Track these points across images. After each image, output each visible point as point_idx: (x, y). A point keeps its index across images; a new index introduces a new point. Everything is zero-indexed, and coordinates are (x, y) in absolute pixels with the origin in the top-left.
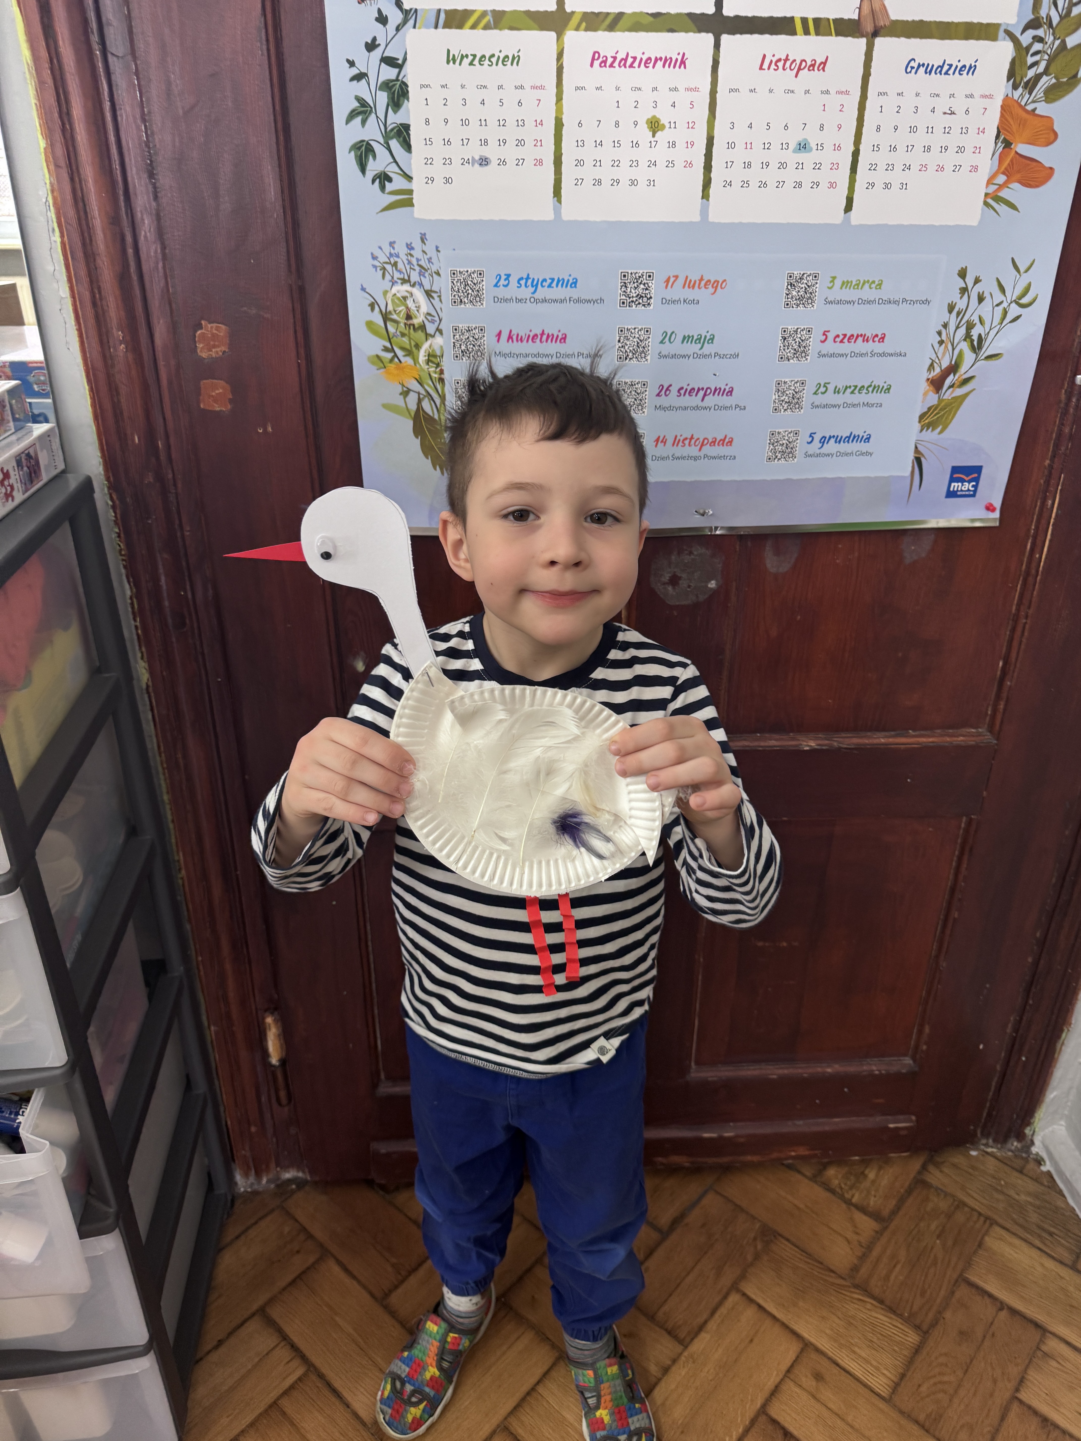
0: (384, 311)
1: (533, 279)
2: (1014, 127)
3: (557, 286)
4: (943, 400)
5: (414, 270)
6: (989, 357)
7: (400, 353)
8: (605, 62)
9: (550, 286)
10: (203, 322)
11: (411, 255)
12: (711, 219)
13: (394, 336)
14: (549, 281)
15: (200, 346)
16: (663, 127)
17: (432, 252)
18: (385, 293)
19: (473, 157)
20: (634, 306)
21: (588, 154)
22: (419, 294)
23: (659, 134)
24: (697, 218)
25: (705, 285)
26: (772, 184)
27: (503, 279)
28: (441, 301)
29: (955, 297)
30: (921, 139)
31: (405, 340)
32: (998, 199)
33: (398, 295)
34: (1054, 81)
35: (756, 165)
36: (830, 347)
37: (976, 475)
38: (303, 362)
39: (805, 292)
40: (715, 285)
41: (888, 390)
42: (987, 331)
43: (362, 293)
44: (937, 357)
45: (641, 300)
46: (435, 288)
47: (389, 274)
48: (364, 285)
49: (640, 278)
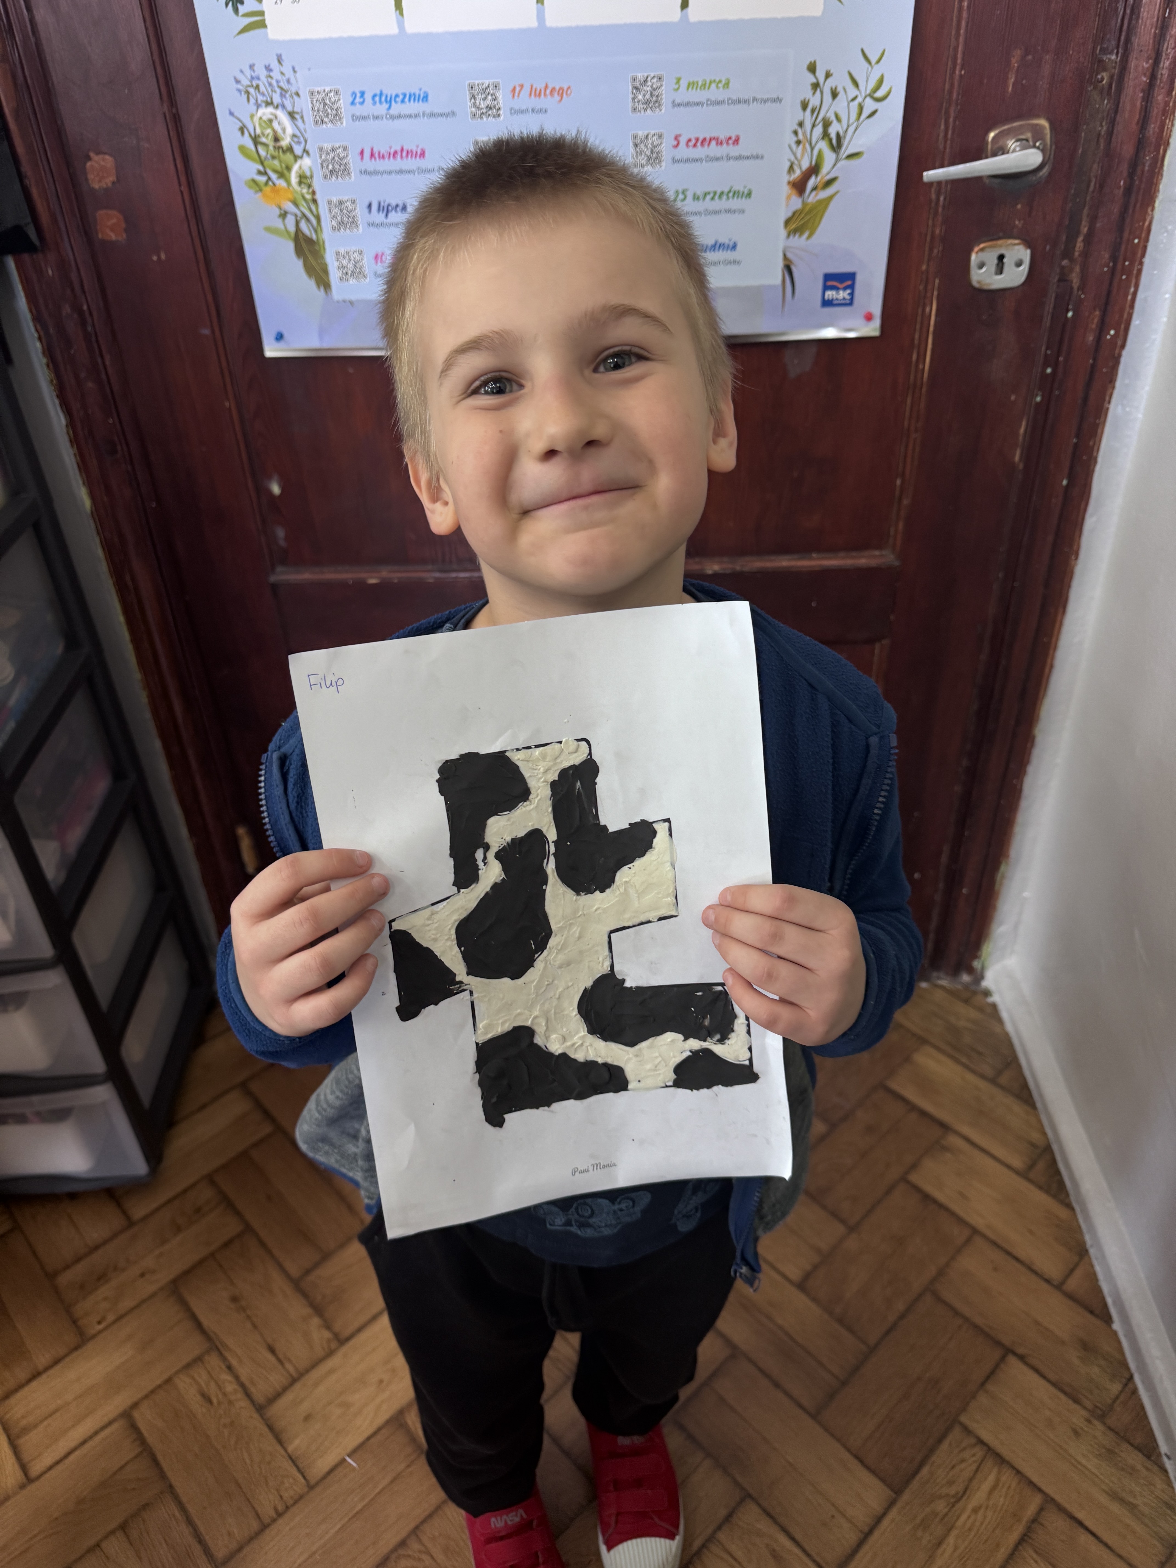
0: (253, 134)
1: (386, 97)
3: (410, 100)
4: (807, 204)
5: (275, 92)
6: (851, 157)
7: (274, 176)
9: (403, 101)
10: (91, 154)
11: (271, 77)
12: (548, 23)
13: (266, 158)
14: (401, 97)
15: (91, 176)
17: (289, 73)
18: (252, 116)
20: (485, 119)
22: (283, 116)
24: (534, 24)
25: (551, 92)
27: (359, 97)
28: (303, 121)
29: (807, 93)
31: (276, 162)
33: (265, 118)
36: (684, 152)
37: (849, 283)
38: (184, 188)
39: (652, 95)
40: (561, 92)
41: (749, 194)
42: (845, 127)
43: (232, 118)
44: (796, 158)
45: (490, 112)
46: (297, 109)
47: (253, 97)
48: (232, 110)
49: (486, 88)
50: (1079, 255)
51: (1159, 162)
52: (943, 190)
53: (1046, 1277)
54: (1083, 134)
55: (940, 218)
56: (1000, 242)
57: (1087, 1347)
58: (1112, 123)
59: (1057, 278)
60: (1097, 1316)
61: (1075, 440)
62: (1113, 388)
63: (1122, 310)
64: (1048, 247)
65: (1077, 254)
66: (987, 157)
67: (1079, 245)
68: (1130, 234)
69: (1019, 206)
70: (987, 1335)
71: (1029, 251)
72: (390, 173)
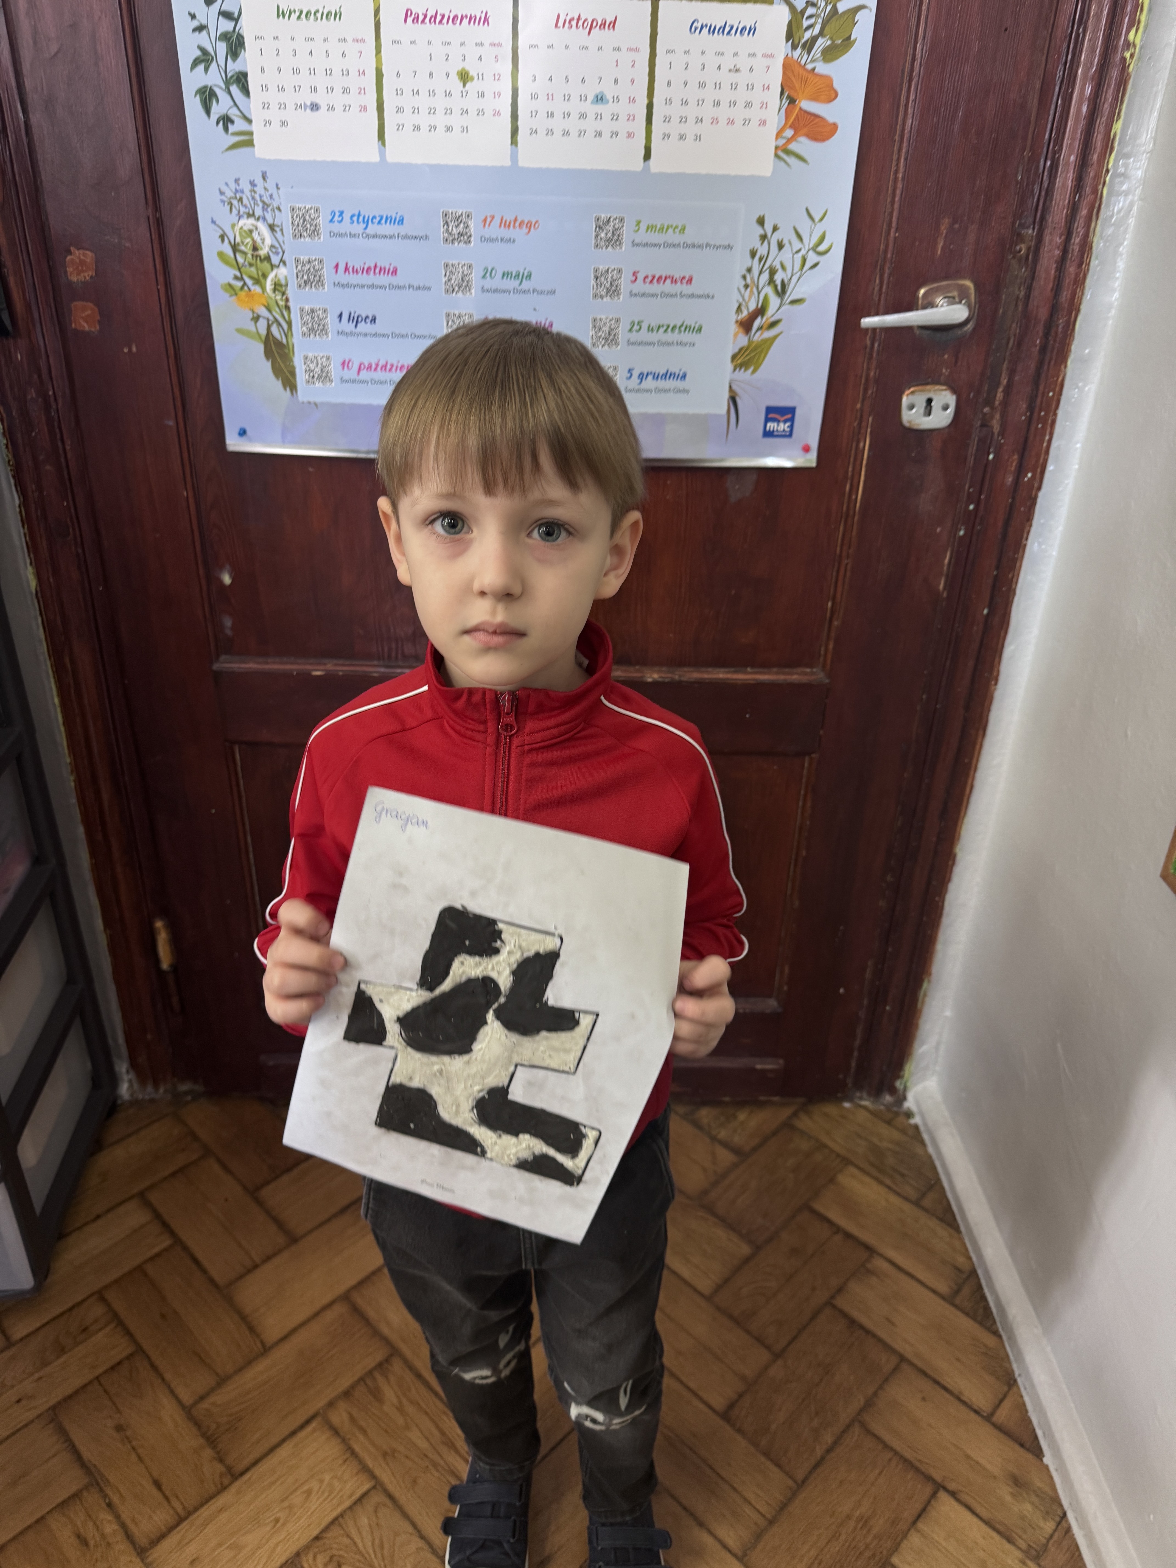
0: (233, 243)
1: (364, 217)
2: (797, 86)
3: (386, 222)
4: (753, 342)
5: (258, 205)
6: (794, 302)
7: (249, 282)
8: (416, 18)
9: (379, 222)
10: (72, 248)
11: (255, 192)
12: (521, 164)
13: (243, 266)
14: (378, 219)
15: (70, 270)
16: (472, 79)
17: (272, 190)
18: (233, 226)
19: (305, 104)
20: (456, 244)
21: (407, 101)
22: (263, 228)
23: (468, 85)
24: (508, 163)
25: (520, 225)
26: (574, 133)
27: (337, 216)
28: (282, 233)
29: (756, 244)
30: (710, 94)
31: (253, 269)
32: (788, 152)
33: (245, 228)
34: (829, 42)
35: (558, 115)
36: (639, 287)
37: (789, 416)
38: (161, 287)
39: (613, 234)
40: (529, 225)
41: (700, 329)
42: (789, 276)
43: (213, 226)
44: (744, 299)
45: (462, 238)
46: (277, 222)
47: (235, 207)
48: (214, 219)
49: (459, 217)
50: (1000, 404)
51: (1071, 327)
52: (877, 338)
53: (975, 1407)
54: (1004, 297)
55: (874, 363)
56: (928, 387)
57: (1018, 1482)
58: (1030, 288)
59: (979, 423)
60: (1028, 1450)
61: (995, 573)
62: (1031, 526)
63: (1038, 456)
64: (972, 395)
65: (997, 403)
66: (917, 309)
67: (1000, 395)
68: (1045, 387)
69: (946, 356)
70: (918, 1470)
71: (954, 397)
72: (362, 286)
